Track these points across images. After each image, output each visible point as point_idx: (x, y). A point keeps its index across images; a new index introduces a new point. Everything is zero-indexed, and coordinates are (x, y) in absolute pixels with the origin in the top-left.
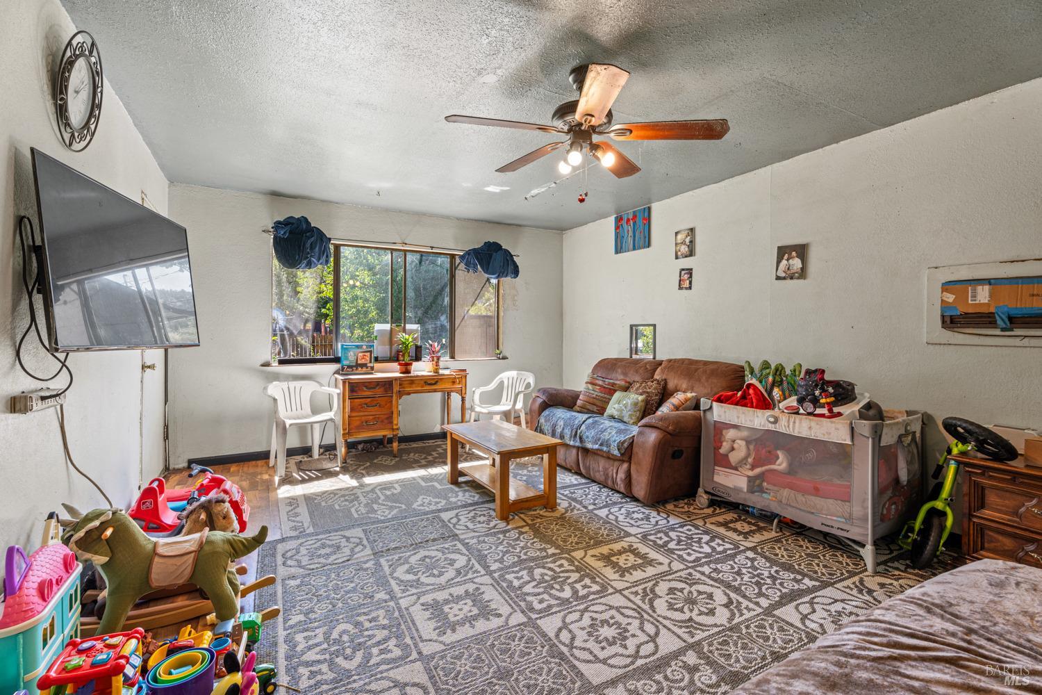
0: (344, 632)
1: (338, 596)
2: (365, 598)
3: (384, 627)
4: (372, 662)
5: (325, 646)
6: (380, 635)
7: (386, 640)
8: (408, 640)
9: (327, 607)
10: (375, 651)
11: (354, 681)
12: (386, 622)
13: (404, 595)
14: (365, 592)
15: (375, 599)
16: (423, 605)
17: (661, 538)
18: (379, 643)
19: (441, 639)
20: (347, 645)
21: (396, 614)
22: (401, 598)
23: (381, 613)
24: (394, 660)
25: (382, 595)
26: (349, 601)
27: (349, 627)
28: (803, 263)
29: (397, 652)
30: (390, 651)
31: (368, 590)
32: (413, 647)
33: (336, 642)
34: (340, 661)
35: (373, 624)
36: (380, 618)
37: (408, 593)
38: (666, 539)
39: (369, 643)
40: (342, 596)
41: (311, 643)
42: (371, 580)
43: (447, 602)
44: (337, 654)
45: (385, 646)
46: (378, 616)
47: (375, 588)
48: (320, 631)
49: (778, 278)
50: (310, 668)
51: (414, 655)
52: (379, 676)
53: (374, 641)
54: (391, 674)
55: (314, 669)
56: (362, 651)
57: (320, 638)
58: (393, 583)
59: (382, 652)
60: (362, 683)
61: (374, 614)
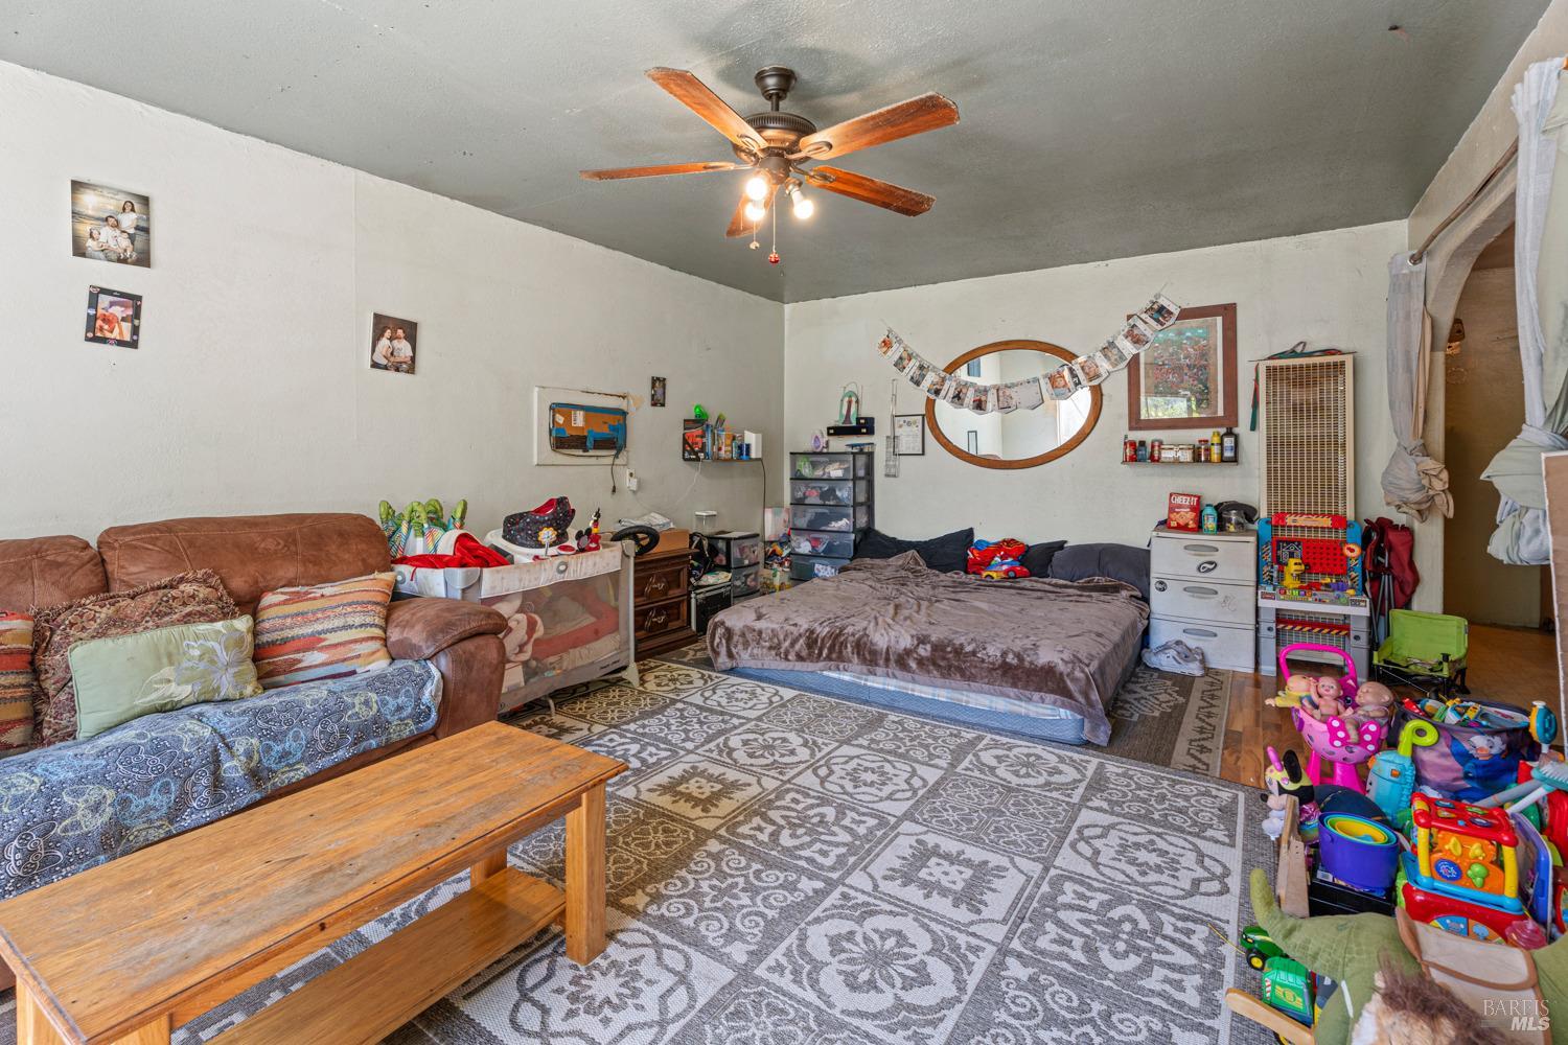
0: (1116, 955)
1: (1088, 1029)
2: (1045, 988)
3: (1059, 923)
4: (1106, 897)
5: (1155, 956)
6: (1071, 918)
7: (1070, 907)
8: (1045, 888)
9: (1121, 1021)
10: (1093, 905)
11: (1138, 894)
12: (1049, 926)
13: (983, 944)
14: (1034, 1000)
15: (1030, 971)
16: (979, 912)
17: (651, 755)
18: (1081, 909)
19: (1009, 865)
20: (1125, 937)
21: (1026, 925)
22: (994, 944)
23: (1043, 943)
24: (1082, 883)
25: (1016, 970)
26: (1075, 1003)
27: (1105, 956)
28: (414, 349)
29: (1068, 887)
30: (1075, 892)
31: (1028, 1000)
32: (1047, 879)
33: (1137, 950)
34: (1144, 924)
35: (1068, 936)
36: (1053, 936)
37: (974, 941)
38: (644, 755)
39: (1094, 918)
40: (1081, 1023)
41: (1176, 976)
42: (1003, 1016)
43: (944, 892)
44: (1142, 934)
45: (1077, 902)
46: (1054, 941)
47: (1012, 993)
48: (1153, 982)
49: (375, 365)
50: (1187, 940)
51: (1053, 872)
52: (1108, 881)
53: (1085, 916)
54: (1094, 874)
55: (1184, 938)
56: (1109, 915)
57: (1159, 973)
58: (972, 982)
59: (1088, 899)
60: (1131, 888)
61: (1056, 948)
